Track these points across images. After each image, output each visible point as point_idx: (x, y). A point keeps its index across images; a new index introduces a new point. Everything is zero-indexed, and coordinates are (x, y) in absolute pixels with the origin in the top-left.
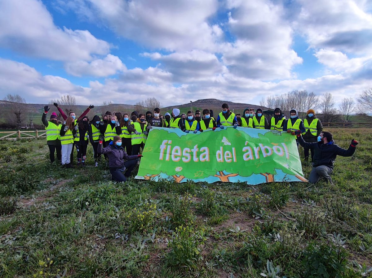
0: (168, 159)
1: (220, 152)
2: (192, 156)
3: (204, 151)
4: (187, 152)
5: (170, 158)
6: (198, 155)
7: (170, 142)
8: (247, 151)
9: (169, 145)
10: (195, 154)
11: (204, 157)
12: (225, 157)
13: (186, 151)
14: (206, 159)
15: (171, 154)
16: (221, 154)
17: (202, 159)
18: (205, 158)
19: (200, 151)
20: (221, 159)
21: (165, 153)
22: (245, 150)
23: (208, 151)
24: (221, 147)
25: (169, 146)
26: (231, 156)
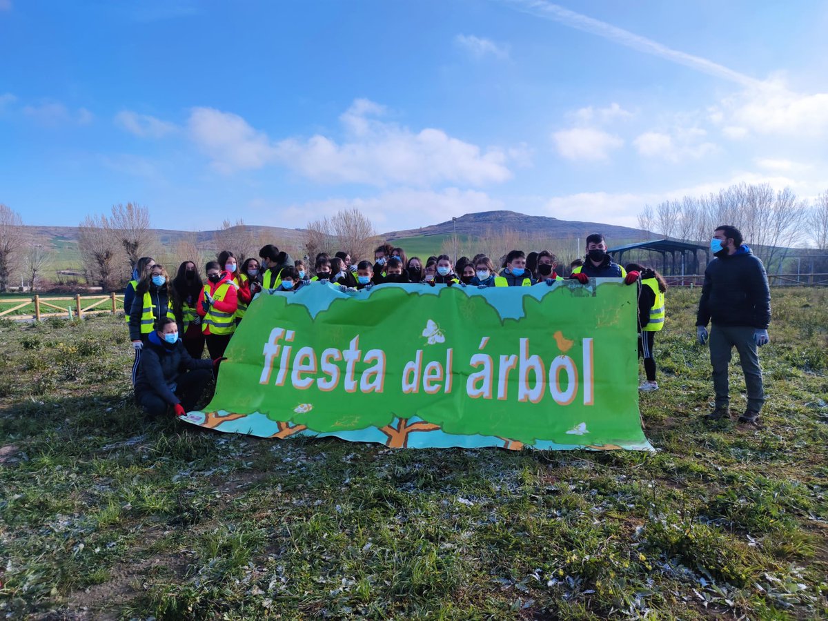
0: (280, 382)
1: (414, 366)
2: (343, 372)
3: (374, 361)
4: (330, 359)
5: (288, 378)
6: (358, 372)
7: (290, 335)
8: (481, 367)
9: (288, 343)
10: (349, 367)
11: (372, 378)
12: (426, 377)
13: (328, 356)
14: (375, 387)
15: (290, 369)
16: (416, 373)
17: (365, 386)
18: (373, 384)
19: (365, 360)
20: (414, 385)
21: (276, 366)
22: (477, 363)
23: (382, 364)
24: (419, 352)
25: (286, 349)
26: (441, 376)
